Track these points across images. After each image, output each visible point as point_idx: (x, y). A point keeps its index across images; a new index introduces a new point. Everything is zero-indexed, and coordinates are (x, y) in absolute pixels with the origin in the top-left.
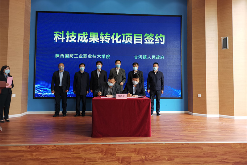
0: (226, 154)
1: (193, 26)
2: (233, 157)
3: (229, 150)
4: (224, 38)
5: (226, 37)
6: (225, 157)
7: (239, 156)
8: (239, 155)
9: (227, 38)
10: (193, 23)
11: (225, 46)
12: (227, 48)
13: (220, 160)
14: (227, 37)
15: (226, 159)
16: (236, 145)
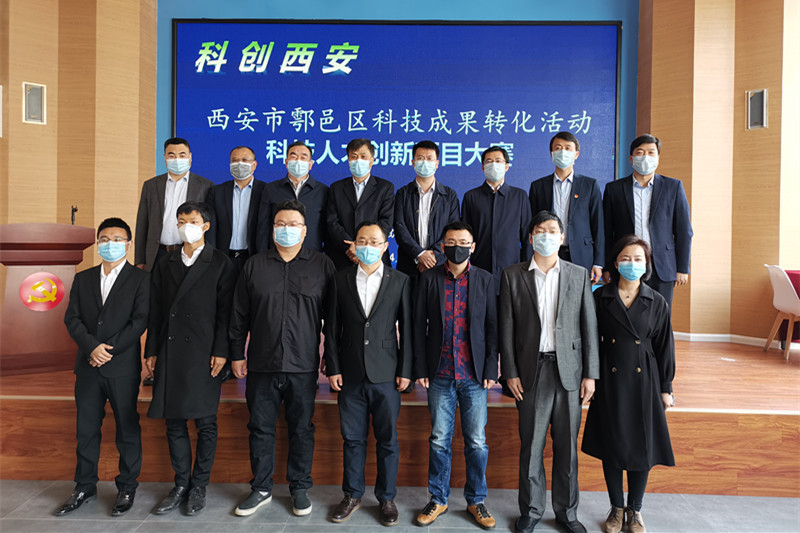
0: (720, 443)
1: (654, 55)
2: (741, 454)
3: (729, 433)
4: (755, 94)
5: (759, 91)
6: (717, 452)
7: (761, 451)
8: (761, 448)
9: (762, 93)
10: (654, 48)
11: (758, 120)
12: (762, 124)
13: (702, 462)
14: (765, 91)
15: (720, 458)
16: (753, 420)
